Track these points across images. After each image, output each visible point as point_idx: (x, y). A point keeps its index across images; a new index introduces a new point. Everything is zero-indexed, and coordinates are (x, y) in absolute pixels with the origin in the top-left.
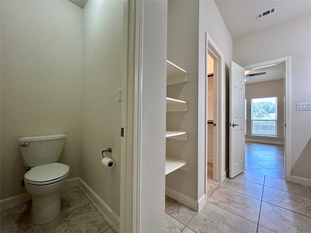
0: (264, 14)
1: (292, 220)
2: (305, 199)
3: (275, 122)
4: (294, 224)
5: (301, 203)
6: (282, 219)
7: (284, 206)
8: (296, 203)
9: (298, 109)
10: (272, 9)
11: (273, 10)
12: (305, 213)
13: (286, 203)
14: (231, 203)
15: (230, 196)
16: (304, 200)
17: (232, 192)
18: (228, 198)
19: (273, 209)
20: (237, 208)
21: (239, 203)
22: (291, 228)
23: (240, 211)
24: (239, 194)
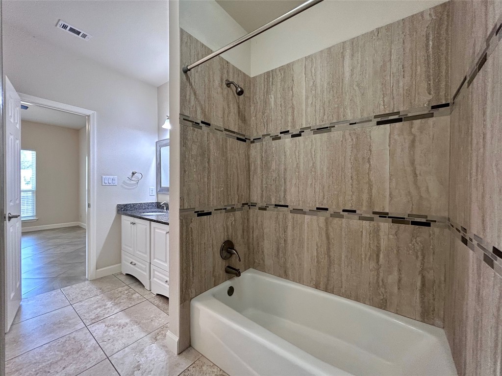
0: (71, 30)
1: (128, 320)
2: (120, 289)
3: (31, 193)
4: (131, 323)
5: (121, 296)
6: (121, 328)
7: (112, 311)
8: (118, 299)
9: (104, 184)
10: (85, 33)
11: (84, 36)
12: (131, 304)
13: (111, 307)
14: (49, 372)
15: (35, 363)
16: (121, 292)
17: (31, 354)
18: (34, 370)
19: (106, 326)
20: (64, 368)
21: (61, 359)
22: (133, 328)
23: (74, 367)
24: (48, 345)
